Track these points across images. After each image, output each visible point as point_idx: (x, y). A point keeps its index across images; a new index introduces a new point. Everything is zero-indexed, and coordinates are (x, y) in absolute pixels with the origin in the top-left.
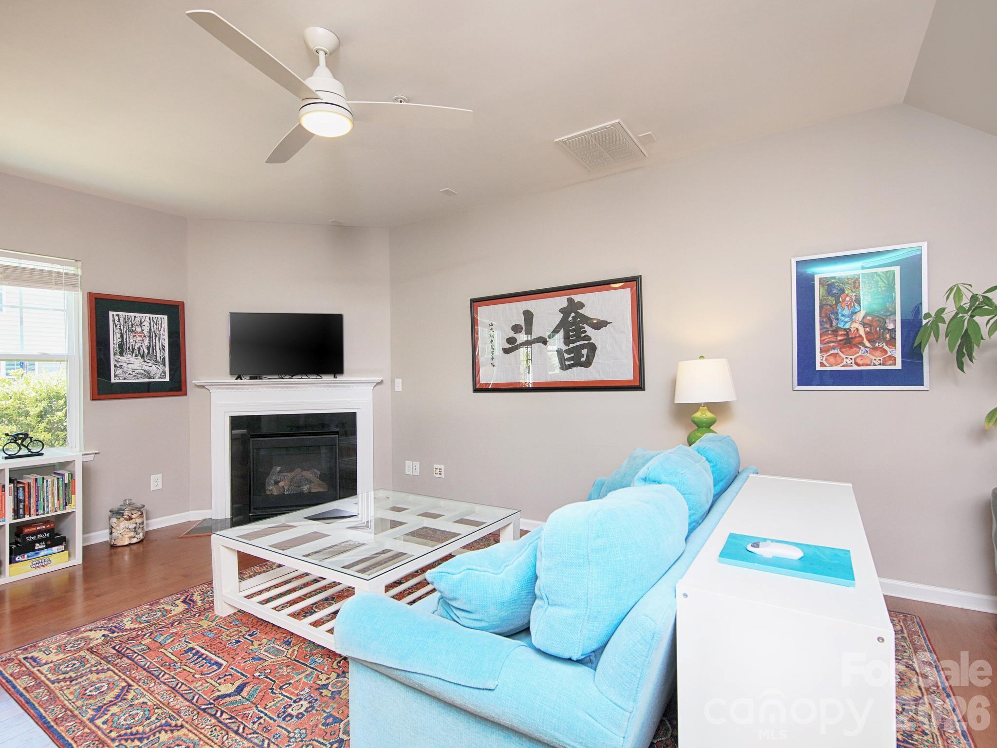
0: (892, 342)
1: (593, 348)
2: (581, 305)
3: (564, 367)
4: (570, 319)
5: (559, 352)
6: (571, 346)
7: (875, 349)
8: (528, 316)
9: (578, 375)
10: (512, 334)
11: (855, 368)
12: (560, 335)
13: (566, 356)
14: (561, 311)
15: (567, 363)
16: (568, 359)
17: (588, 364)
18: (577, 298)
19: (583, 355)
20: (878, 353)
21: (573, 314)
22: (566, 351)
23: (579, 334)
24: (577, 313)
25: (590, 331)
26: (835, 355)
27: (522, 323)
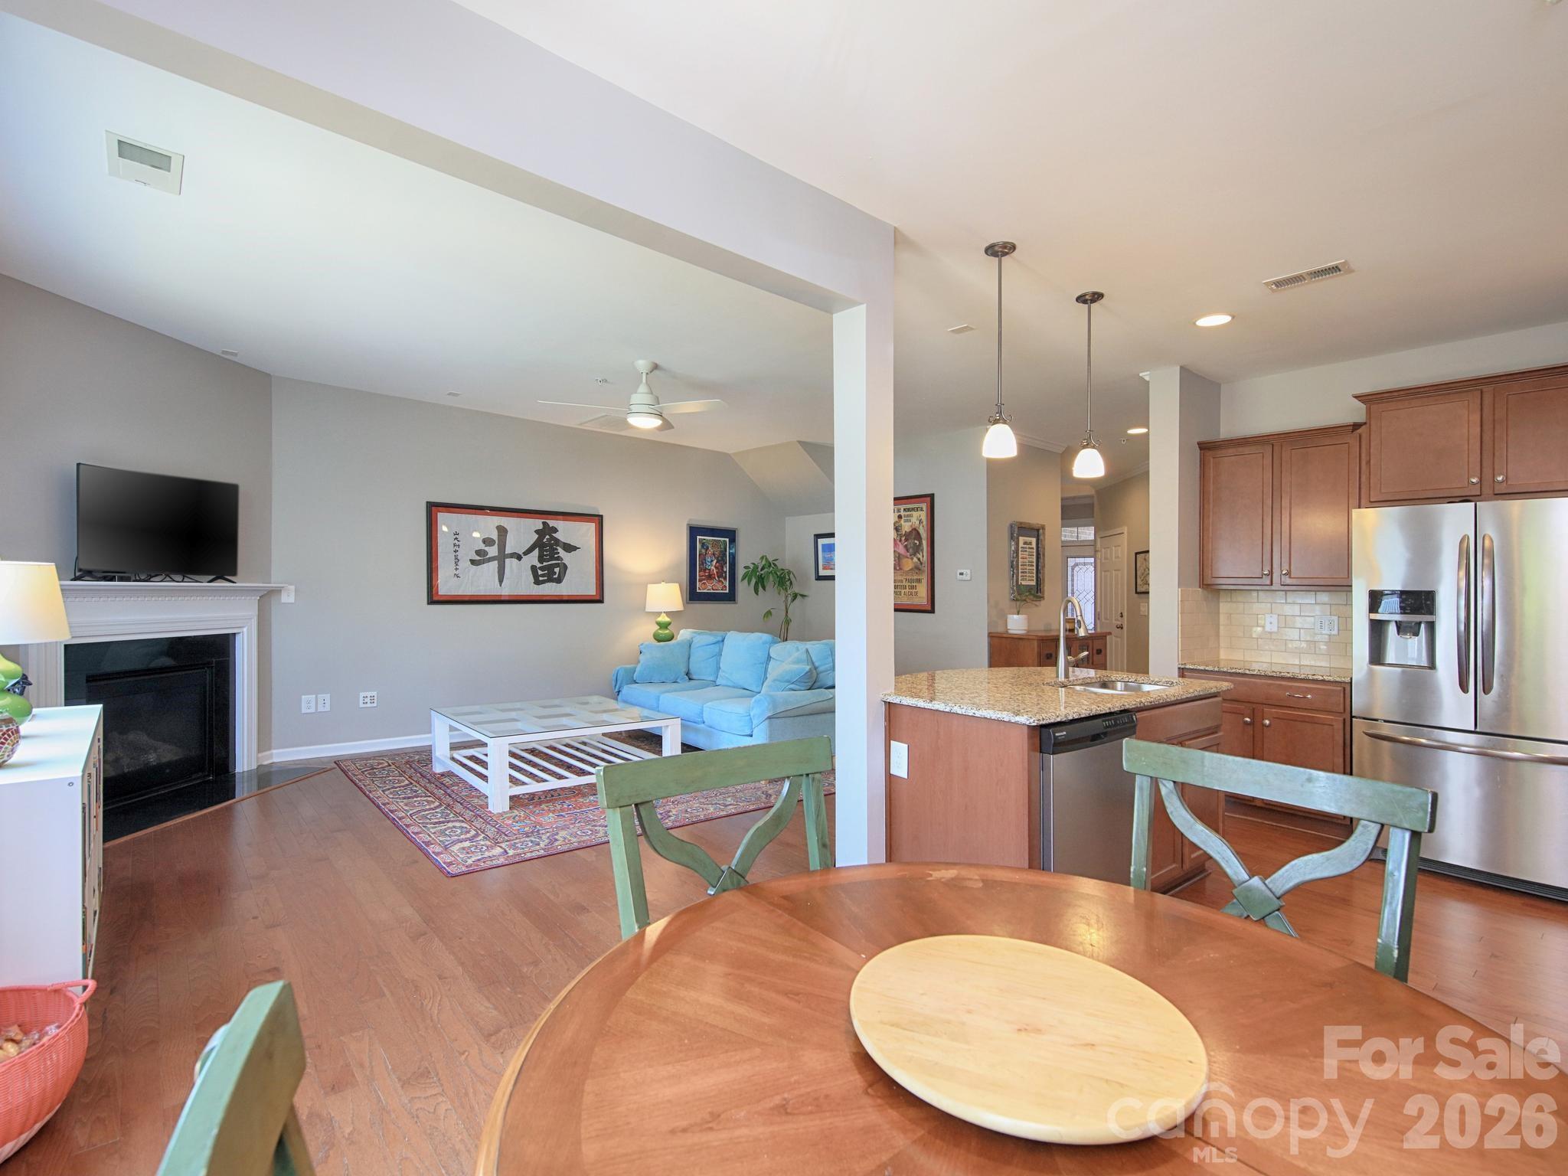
0: (725, 579)
1: (564, 568)
2: (555, 530)
3: (537, 582)
4: (545, 540)
5: (534, 568)
6: (545, 564)
7: (720, 581)
8: (502, 531)
9: (549, 589)
10: (482, 546)
11: (712, 591)
12: (536, 552)
13: (540, 572)
14: (537, 532)
15: (541, 579)
16: (543, 576)
17: (559, 581)
18: (552, 523)
19: (556, 573)
20: (720, 583)
21: (547, 537)
22: (541, 568)
23: (553, 555)
24: (552, 537)
25: (561, 552)
26: (704, 583)
27: (495, 536)
